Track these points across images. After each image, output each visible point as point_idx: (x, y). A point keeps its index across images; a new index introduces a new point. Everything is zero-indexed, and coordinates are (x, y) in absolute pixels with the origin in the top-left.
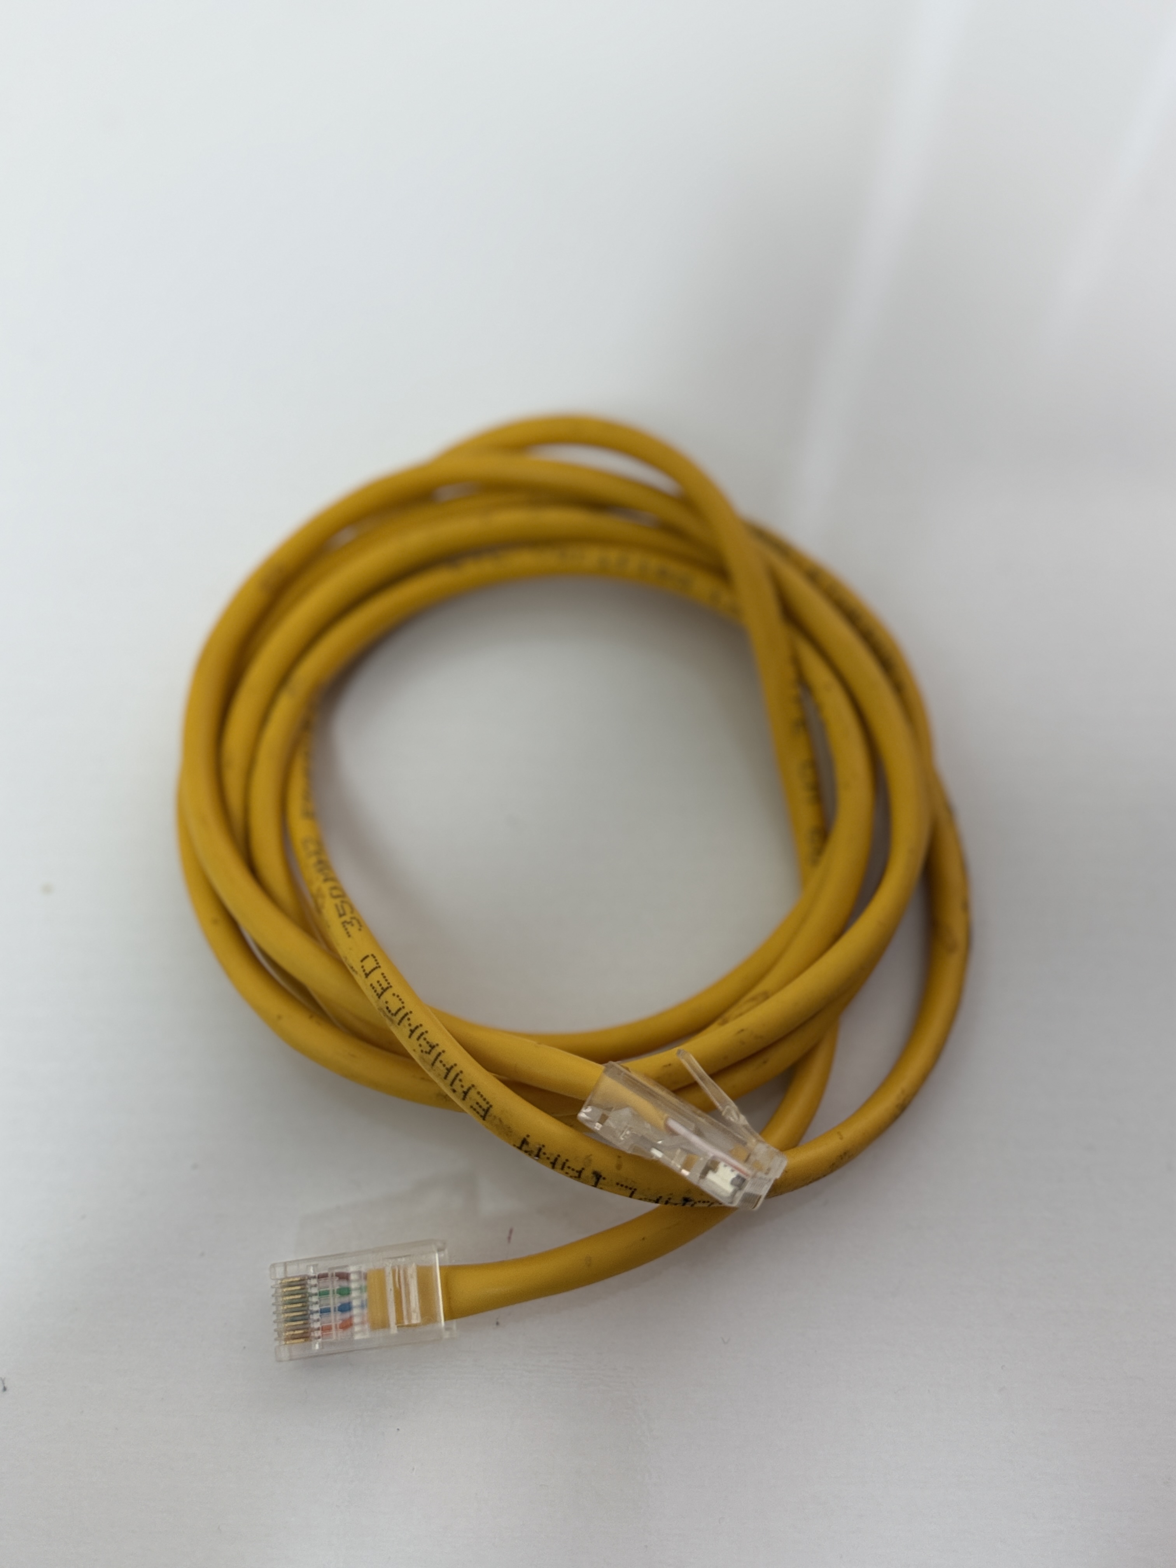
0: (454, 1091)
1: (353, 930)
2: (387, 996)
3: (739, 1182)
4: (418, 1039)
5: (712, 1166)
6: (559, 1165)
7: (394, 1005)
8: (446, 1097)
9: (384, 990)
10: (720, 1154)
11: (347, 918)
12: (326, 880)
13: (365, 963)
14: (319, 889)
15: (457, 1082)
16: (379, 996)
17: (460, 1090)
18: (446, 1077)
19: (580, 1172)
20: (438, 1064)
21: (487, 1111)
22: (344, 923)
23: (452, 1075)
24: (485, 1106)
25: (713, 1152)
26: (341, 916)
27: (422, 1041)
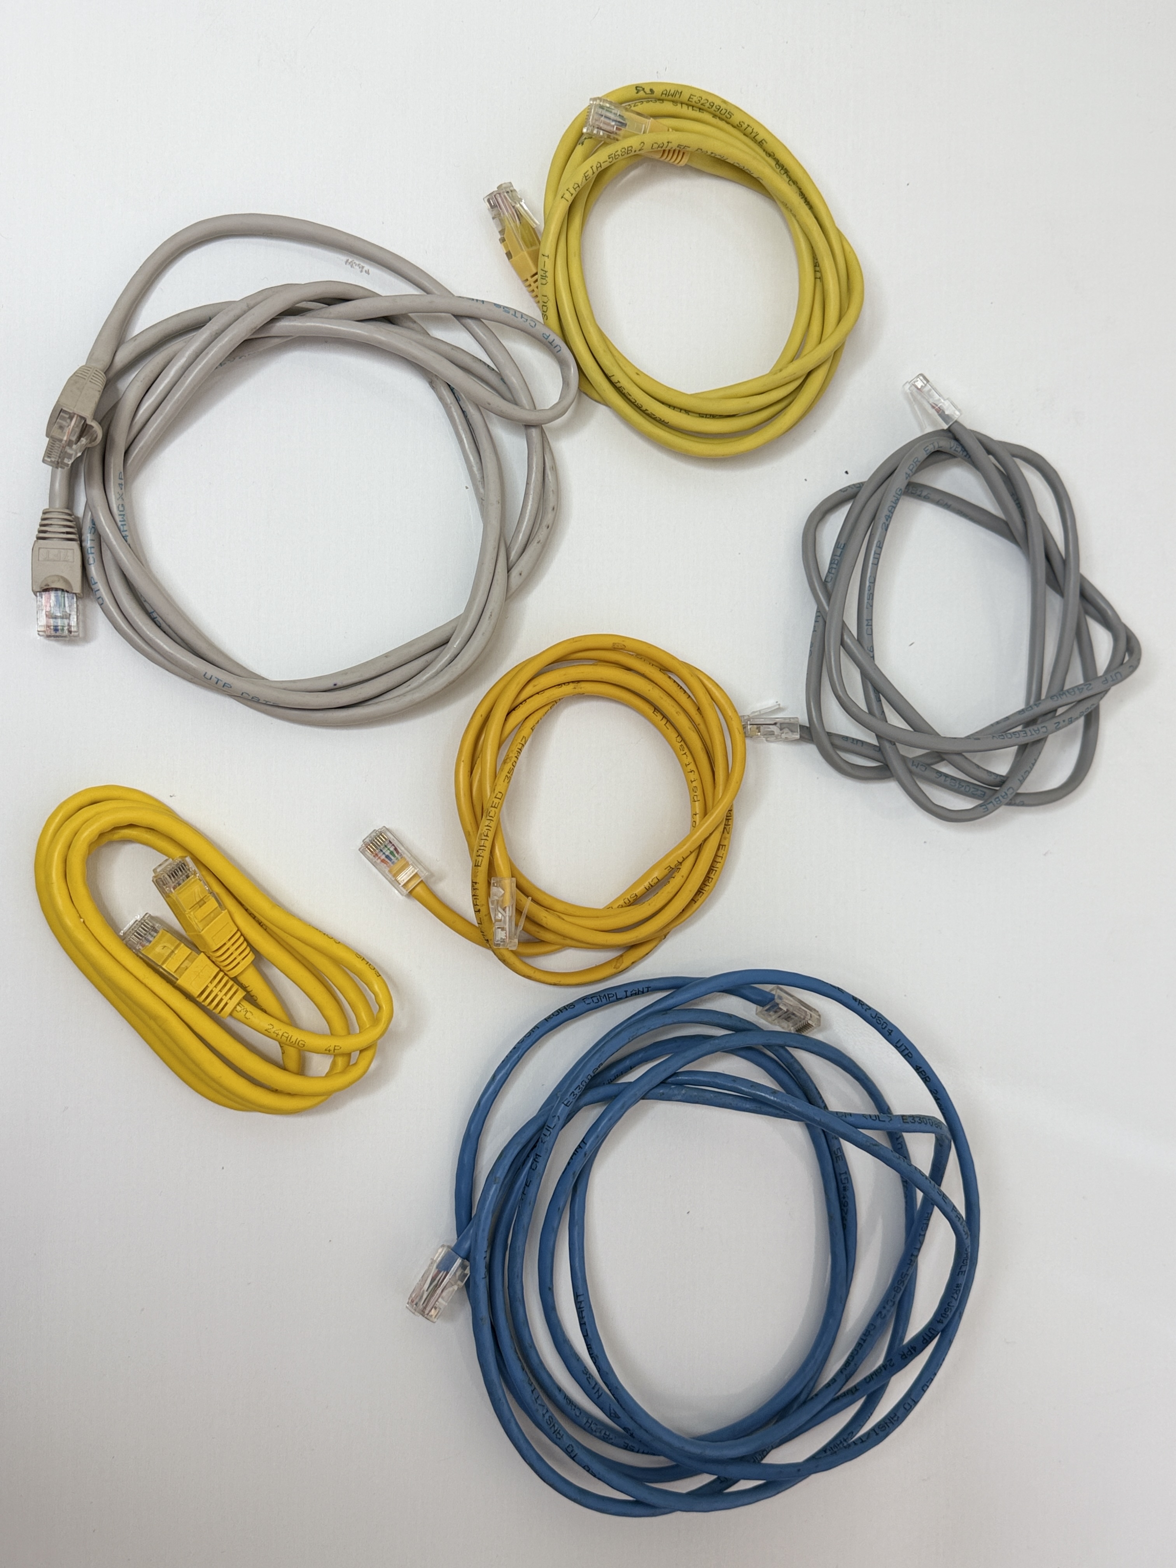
0: (478, 851)
1: (507, 781)
2: (493, 809)
3: (503, 941)
4: (487, 829)
5: (503, 929)
6: (474, 897)
7: (492, 814)
8: (473, 851)
9: (495, 807)
10: (507, 930)
11: (509, 775)
12: (516, 757)
13: (499, 794)
14: (512, 757)
15: (481, 851)
16: (492, 807)
17: (479, 853)
18: (481, 846)
19: (477, 905)
20: (483, 841)
21: (478, 866)
22: (507, 776)
23: (482, 848)
24: (479, 864)
25: (507, 927)
26: (508, 773)
27: (487, 831)
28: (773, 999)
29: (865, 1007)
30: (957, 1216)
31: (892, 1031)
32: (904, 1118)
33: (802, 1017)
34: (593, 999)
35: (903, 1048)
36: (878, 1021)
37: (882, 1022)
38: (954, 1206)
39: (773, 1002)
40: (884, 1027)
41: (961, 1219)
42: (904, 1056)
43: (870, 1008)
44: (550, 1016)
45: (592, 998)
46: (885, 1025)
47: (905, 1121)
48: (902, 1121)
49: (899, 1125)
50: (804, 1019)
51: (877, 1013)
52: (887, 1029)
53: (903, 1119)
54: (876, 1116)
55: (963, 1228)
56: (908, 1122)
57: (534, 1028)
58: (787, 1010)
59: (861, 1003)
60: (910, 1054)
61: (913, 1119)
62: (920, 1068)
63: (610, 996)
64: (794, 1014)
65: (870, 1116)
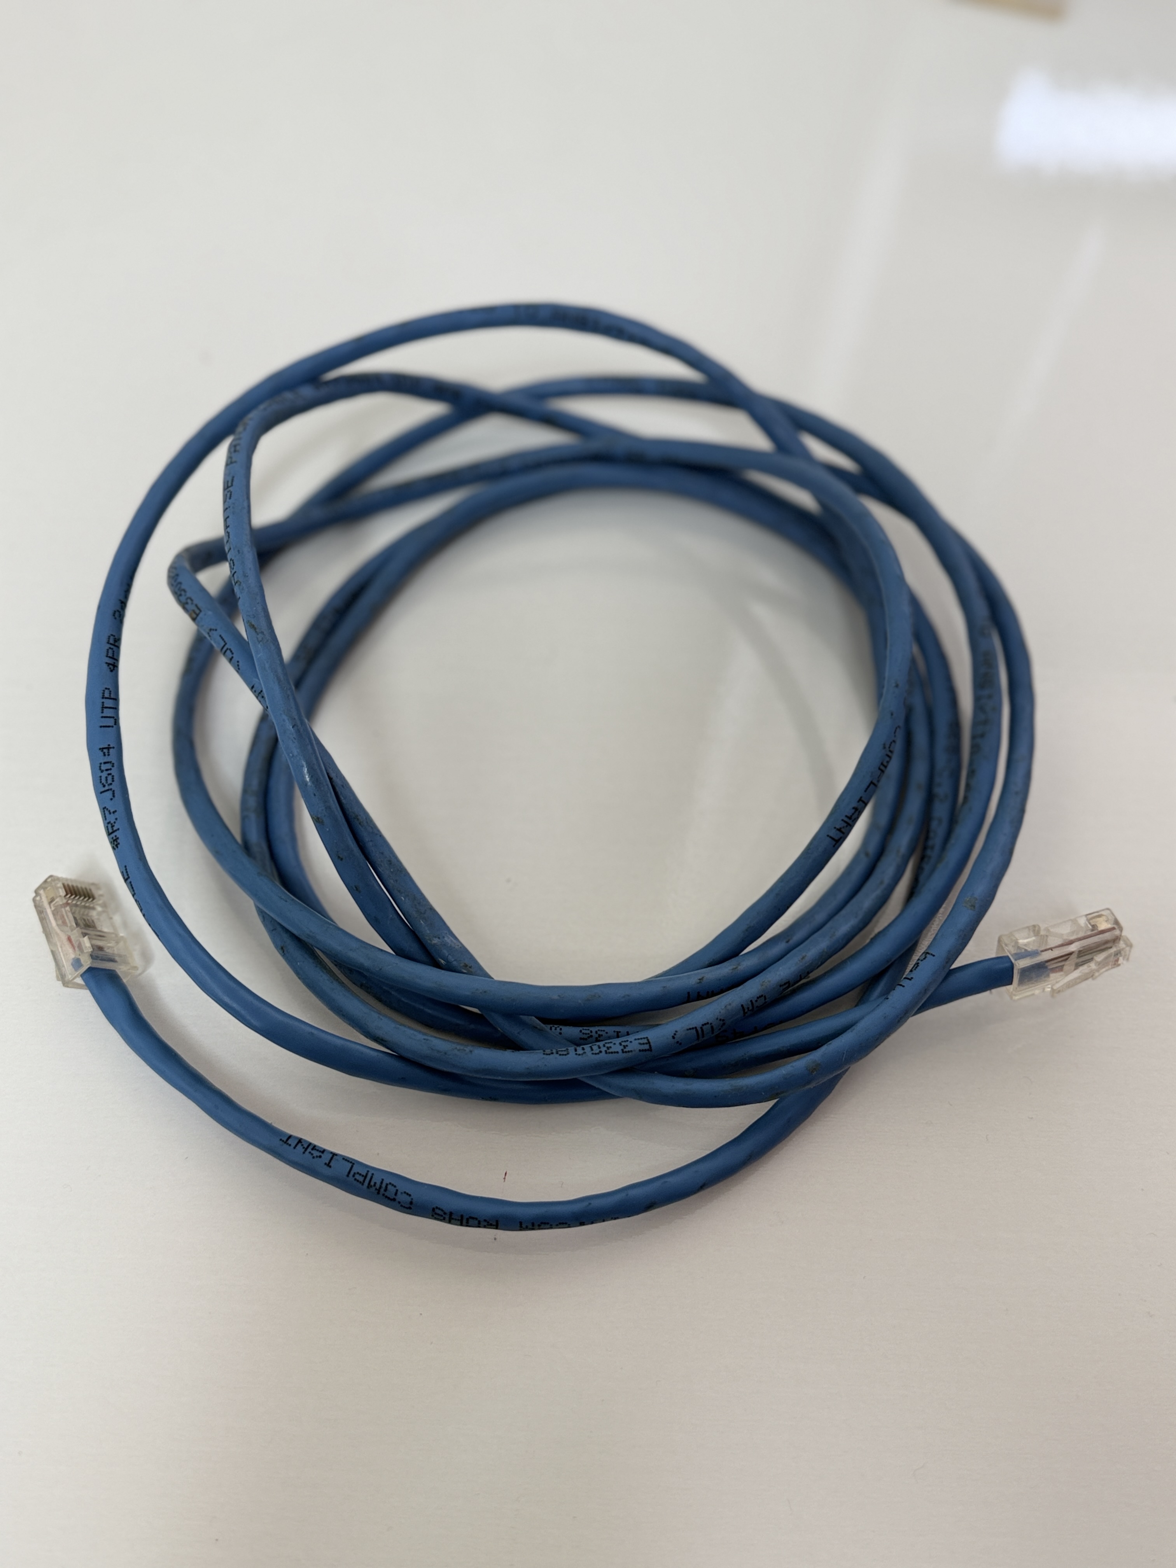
28: (90, 970)
29: (111, 818)
30: (235, 451)
31: (102, 749)
32: (194, 616)
33: (68, 908)
34: (392, 1196)
35: (108, 712)
36: (110, 781)
37: (105, 774)
38: (227, 465)
39: (95, 965)
40: (108, 766)
41: (234, 443)
42: (116, 699)
43: (104, 810)
44: (485, 1227)
45: (394, 1200)
46: (104, 767)
47: (197, 611)
48: (201, 615)
49: (208, 617)
50: (67, 904)
51: (99, 794)
52: (107, 759)
53: (197, 615)
54: (224, 654)
55: (244, 431)
56: (196, 606)
57: (527, 1228)
58: (84, 937)
59: (111, 831)
60: (107, 695)
61: (187, 603)
62: (109, 664)
63: (361, 1179)
64: (77, 924)
65: (230, 660)
